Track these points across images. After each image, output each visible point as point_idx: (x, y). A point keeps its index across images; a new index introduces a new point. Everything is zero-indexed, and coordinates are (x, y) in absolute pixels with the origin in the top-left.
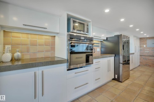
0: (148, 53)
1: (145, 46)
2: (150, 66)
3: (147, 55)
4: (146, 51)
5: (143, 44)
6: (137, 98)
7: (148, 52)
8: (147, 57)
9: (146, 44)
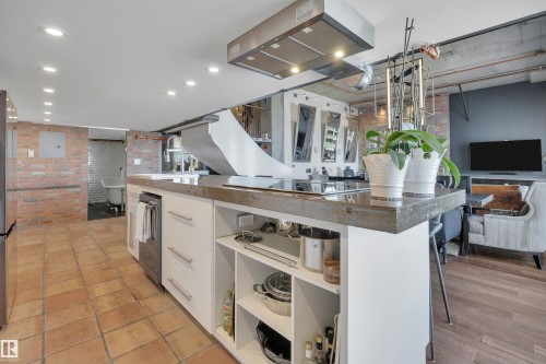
0: (44, 177)
1: (31, 153)
2: (47, 222)
3: (37, 185)
4: (34, 173)
5: (26, 147)
6: (106, 336)
7: (43, 173)
8: (39, 193)
9: (35, 146)
